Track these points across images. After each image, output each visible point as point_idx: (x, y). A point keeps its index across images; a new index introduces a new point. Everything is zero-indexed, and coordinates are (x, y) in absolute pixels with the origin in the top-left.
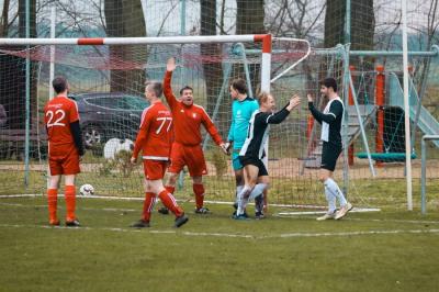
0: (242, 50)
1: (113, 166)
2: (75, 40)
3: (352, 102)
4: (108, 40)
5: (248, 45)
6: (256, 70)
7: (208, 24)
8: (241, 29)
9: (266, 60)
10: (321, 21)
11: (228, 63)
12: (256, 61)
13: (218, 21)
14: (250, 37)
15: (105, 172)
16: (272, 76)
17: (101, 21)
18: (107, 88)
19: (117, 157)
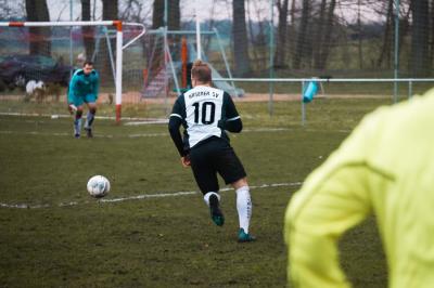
0: (105, 30)
1: (32, 96)
2: (7, 24)
3: (168, 60)
4: (27, 24)
5: (109, 27)
6: (114, 41)
7: (86, 15)
8: (105, 18)
9: (119, 36)
10: (151, 15)
11: (98, 37)
12: (113, 37)
13: (92, 14)
14: (110, 23)
15: (27, 100)
16: (124, 45)
17: (24, 13)
18: (28, 52)
19: (34, 91)
